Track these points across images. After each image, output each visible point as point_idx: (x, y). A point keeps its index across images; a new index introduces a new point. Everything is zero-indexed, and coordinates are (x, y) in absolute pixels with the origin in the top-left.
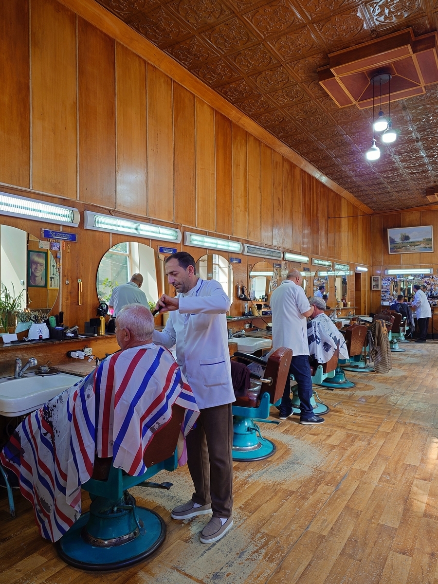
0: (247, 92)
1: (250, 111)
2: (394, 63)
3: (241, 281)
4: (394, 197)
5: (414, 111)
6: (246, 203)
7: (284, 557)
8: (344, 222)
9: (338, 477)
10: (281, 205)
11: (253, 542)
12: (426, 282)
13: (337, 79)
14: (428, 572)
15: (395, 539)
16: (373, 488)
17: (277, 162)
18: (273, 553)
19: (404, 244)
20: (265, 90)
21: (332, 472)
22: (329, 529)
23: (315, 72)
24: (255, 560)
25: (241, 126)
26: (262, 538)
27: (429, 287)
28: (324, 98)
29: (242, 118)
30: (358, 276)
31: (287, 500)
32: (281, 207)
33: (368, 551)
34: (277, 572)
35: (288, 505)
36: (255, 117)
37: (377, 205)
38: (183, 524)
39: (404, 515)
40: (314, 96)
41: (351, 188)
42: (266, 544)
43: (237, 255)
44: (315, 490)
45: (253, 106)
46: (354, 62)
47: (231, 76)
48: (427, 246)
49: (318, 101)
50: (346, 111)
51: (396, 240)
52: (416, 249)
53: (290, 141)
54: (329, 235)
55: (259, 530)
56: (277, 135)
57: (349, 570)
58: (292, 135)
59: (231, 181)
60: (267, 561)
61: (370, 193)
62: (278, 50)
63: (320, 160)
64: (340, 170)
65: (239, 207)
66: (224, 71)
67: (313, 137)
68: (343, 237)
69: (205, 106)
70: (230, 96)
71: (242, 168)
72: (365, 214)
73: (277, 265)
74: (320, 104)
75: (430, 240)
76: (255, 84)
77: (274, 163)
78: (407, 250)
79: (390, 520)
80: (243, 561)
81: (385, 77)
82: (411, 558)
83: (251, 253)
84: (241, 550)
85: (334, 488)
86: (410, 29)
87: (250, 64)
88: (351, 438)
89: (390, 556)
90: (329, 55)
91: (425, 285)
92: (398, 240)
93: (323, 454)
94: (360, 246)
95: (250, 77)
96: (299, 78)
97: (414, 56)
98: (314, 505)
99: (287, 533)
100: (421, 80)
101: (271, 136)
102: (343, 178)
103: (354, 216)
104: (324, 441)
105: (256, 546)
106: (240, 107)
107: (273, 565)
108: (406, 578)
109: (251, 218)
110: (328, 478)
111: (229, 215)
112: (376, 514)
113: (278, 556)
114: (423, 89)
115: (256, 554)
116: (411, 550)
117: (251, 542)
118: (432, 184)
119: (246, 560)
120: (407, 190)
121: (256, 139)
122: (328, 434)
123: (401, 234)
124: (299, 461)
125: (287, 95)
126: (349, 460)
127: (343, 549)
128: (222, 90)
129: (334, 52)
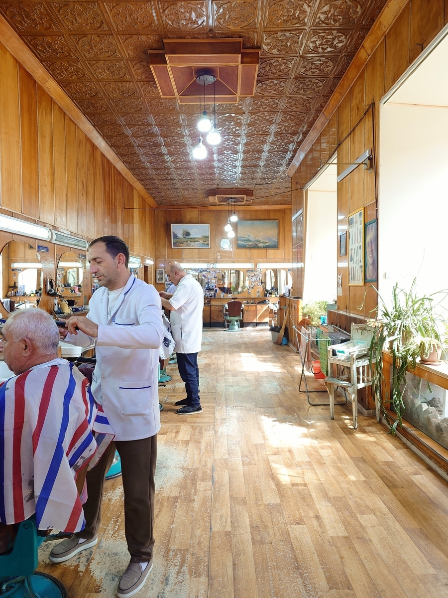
0: (63, 52)
1: (60, 75)
2: (220, 67)
3: (49, 274)
4: (180, 194)
5: (221, 117)
6: (52, 183)
7: (208, 566)
8: (136, 213)
9: (208, 471)
10: (85, 189)
11: (170, 563)
12: (204, 276)
13: (169, 66)
14: (323, 533)
15: (284, 514)
16: (242, 473)
17: (80, 140)
18: (195, 566)
19: (186, 240)
20: (85, 55)
21: (199, 467)
22: (230, 524)
23: (145, 52)
24: (183, 581)
25: (46, 90)
26: (176, 555)
27: (206, 281)
28: (145, 83)
29: (49, 81)
30: (146, 268)
31: (176, 508)
32: (85, 191)
33: (271, 532)
34: (210, 585)
35: (180, 512)
36: (64, 84)
37: (163, 200)
38: (80, 573)
39: (279, 490)
40: (136, 78)
41: (144, 180)
42: (183, 561)
43: (44, 242)
44: (196, 489)
45: (66, 70)
46: (190, 55)
47: (48, 28)
48: (205, 243)
49: (139, 84)
50: (162, 102)
51: (178, 235)
52: (196, 245)
53: (96, 120)
54: (125, 225)
55: (167, 548)
56: (84, 110)
57: (268, 555)
58: (100, 114)
59: (37, 154)
60: (195, 577)
61: (160, 187)
62: (114, 17)
63: (123, 146)
64: (139, 160)
65: (46, 186)
66: (41, 19)
67: (122, 121)
68: (135, 229)
69: (8, 54)
70: (40, 50)
71: (47, 140)
72: (151, 208)
73: (82, 255)
74: (140, 87)
75: (208, 237)
76: (75, 46)
77: (78, 140)
78: (188, 245)
79: (271, 498)
80: (173, 587)
81: (210, 79)
82: (305, 526)
83: (59, 241)
84: (163, 577)
85: (211, 483)
86: (241, 40)
87: (76, 21)
88: (197, 430)
89: (290, 530)
90: (165, 40)
91: (203, 278)
92: (180, 235)
93: (182, 452)
94: (147, 239)
95: (71, 36)
96: (126, 54)
97: (240, 66)
98: (204, 503)
99: (196, 541)
100: (238, 90)
101: (76, 109)
102: (139, 169)
103: (143, 209)
104: (175, 438)
105: (176, 566)
106: (49, 68)
107: (203, 579)
108: (312, 545)
109: (57, 200)
110: (200, 474)
111: (36, 194)
112: (257, 496)
113: (201, 568)
114: (238, 99)
115: (181, 574)
116: (301, 519)
117: (168, 564)
118: (215, 186)
119: (175, 585)
120: (193, 189)
121: (60, 109)
122: (176, 431)
123: (183, 230)
124: (164, 464)
125: (108, 69)
126: (208, 452)
127: (252, 538)
128: (31, 40)
129: (169, 38)
